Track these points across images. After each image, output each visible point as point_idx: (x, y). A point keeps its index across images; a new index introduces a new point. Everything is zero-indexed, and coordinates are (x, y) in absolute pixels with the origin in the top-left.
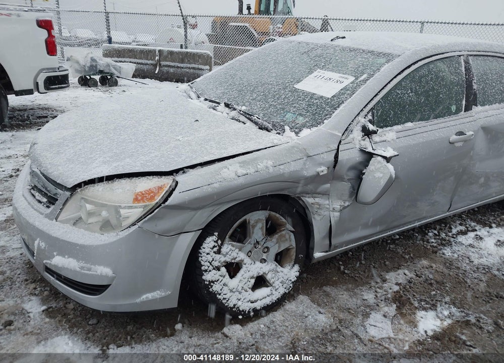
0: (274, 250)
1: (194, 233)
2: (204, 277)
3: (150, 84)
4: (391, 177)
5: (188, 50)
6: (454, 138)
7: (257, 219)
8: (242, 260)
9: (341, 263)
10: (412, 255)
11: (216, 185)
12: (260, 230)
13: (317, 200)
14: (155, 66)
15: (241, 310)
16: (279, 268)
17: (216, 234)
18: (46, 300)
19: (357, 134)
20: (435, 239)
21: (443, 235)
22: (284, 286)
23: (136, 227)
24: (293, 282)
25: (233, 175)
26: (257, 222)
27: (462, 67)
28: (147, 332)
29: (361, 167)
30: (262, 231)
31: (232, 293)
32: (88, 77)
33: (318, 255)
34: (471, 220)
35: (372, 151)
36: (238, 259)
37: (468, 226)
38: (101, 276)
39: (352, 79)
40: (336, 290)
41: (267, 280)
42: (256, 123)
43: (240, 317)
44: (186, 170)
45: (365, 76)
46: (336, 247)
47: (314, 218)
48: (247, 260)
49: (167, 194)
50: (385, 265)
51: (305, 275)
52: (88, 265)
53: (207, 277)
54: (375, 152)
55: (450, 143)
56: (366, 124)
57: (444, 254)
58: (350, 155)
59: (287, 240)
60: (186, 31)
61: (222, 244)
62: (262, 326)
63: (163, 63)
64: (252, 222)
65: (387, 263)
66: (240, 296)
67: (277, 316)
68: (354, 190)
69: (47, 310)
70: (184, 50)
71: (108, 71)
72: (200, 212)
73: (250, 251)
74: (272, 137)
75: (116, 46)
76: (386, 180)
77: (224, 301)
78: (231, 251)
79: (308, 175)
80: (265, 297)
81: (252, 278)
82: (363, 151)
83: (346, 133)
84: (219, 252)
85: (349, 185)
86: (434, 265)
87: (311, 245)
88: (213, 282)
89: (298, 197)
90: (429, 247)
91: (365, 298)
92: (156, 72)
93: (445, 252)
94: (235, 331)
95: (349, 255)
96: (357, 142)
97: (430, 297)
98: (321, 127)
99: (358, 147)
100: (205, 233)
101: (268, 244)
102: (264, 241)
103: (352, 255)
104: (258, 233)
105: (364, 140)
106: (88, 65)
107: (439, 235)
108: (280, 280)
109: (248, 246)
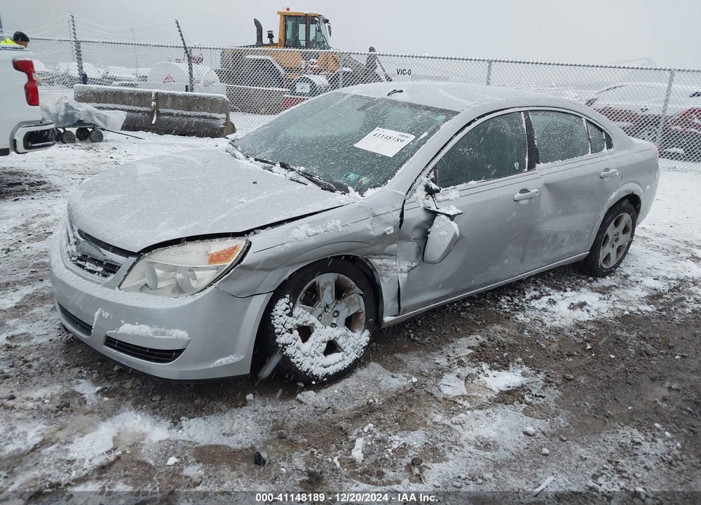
0: (344, 314)
1: (266, 295)
2: (277, 340)
3: (146, 138)
4: (455, 235)
5: (196, 93)
6: (518, 195)
7: (326, 281)
8: (313, 324)
9: (411, 331)
10: (484, 321)
11: (288, 245)
12: (330, 293)
13: (385, 261)
14: (151, 114)
15: (314, 374)
16: (350, 333)
17: (288, 296)
18: (97, 381)
19: (420, 193)
20: (508, 305)
21: (516, 301)
22: (356, 351)
23: (213, 287)
24: (364, 348)
25: (304, 235)
26: (326, 284)
27: (522, 123)
28: (217, 404)
29: (426, 226)
30: (332, 294)
31: (305, 357)
32: (62, 131)
33: (387, 319)
34: (546, 285)
35: (436, 210)
36: (309, 323)
37: (542, 291)
38: (177, 340)
39: (413, 137)
40: (407, 356)
41: (339, 346)
42: (319, 184)
43: (314, 383)
44: (256, 231)
45: (425, 134)
46: (405, 311)
47: (383, 280)
48: (318, 324)
49: (242, 254)
50: (457, 332)
51: (374, 344)
52: (163, 330)
53: (281, 340)
54: (439, 211)
55: (515, 201)
56: (429, 184)
57: (516, 319)
58: (415, 215)
59: (356, 304)
60: (191, 68)
61: (293, 306)
62: (336, 391)
63: (162, 110)
64: (321, 285)
65: (458, 329)
66: (313, 361)
67: (350, 382)
68: (420, 250)
69: (101, 390)
70: (189, 93)
71: (89, 121)
72: (272, 273)
73: (320, 315)
74: (338, 197)
75: (94, 87)
76: (451, 238)
77: (298, 365)
78: (303, 315)
79: (376, 235)
80: (338, 363)
81: (324, 342)
82: (427, 210)
83: (410, 192)
84: (290, 315)
85: (416, 245)
86: (507, 330)
87: (380, 309)
88: (286, 345)
89: (366, 259)
90: (501, 313)
91: (437, 362)
92: (153, 122)
93: (518, 316)
94: (309, 396)
95: (419, 324)
96: (421, 201)
97: (502, 358)
98: (384, 187)
99: (422, 206)
100: (277, 295)
101: (338, 308)
102: (334, 303)
103: (422, 323)
104: (327, 296)
105: (428, 199)
106: (62, 113)
107: (512, 301)
108: (351, 345)
109: (319, 310)
